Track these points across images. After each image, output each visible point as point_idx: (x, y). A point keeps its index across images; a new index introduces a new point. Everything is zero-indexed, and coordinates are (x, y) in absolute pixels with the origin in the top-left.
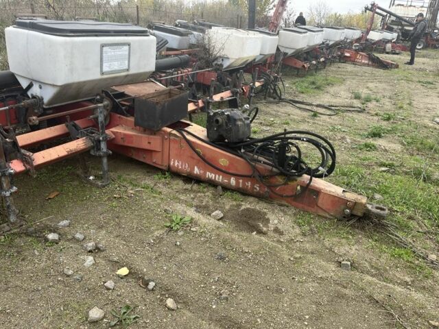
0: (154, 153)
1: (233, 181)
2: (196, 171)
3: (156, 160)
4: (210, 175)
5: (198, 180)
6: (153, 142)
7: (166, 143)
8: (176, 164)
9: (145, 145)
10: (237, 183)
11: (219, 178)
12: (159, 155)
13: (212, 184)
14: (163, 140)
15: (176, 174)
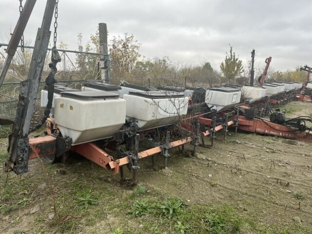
0: (250, 127)
1: (281, 134)
2: (266, 131)
3: (251, 129)
4: (272, 133)
5: (267, 135)
6: (251, 123)
7: (255, 124)
8: (259, 130)
9: (248, 124)
10: (282, 134)
11: (275, 133)
12: (252, 127)
13: (273, 136)
14: (254, 122)
15: (259, 134)
